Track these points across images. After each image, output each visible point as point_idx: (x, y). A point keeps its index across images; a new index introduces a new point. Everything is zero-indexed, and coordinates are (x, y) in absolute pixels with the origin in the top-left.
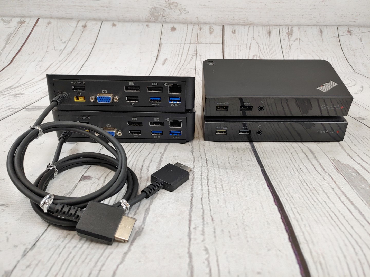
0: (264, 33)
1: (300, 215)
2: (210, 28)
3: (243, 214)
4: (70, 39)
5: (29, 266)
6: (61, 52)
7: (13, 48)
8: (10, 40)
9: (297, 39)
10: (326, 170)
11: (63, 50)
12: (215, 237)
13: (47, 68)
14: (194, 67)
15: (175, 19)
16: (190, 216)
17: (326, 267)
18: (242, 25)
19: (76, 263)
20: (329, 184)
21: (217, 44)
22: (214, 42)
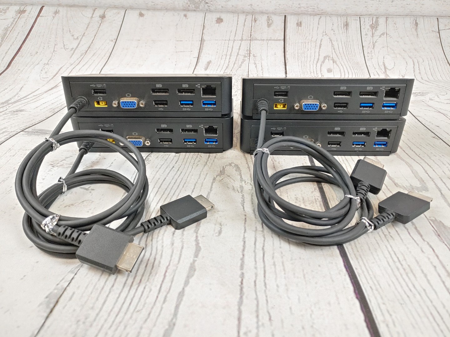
0: (340, 25)
1: (391, 315)
2: (268, 19)
3: (312, 311)
4: (84, 33)
6: (72, 52)
7: (11, 46)
8: (6, 36)
9: (383, 34)
10: (424, 237)
11: (75, 50)
15: (222, 7)
16: (240, 312)
18: (310, 15)
21: (277, 40)
22: (273, 39)
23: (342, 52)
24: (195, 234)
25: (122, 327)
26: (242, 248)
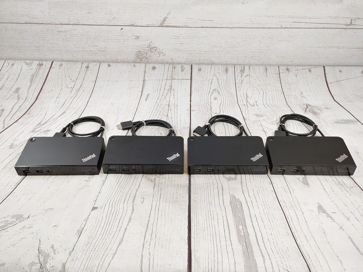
0: (223, 70)
2: (182, 67)
3: (171, 234)
4: (77, 78)
5: (72, 260)
6: (71, 89)
7: (37, 86)
8: (33, 80)
9: (247, 75)
10: (224, 204)
11: (73, 88)
12: (155, 247)
13: (63, 104)
14: (168, 103)
15: (155, 60)
16: (146, 234)
17: (199, 263)
18: (206, 64)
19: (93, 259)
20: (222, 213)
21: (187, 79)
22: (185, 79)
23: (223, 86)
24: (133, 203)
25: (104, 240)
26: (151, 209)
